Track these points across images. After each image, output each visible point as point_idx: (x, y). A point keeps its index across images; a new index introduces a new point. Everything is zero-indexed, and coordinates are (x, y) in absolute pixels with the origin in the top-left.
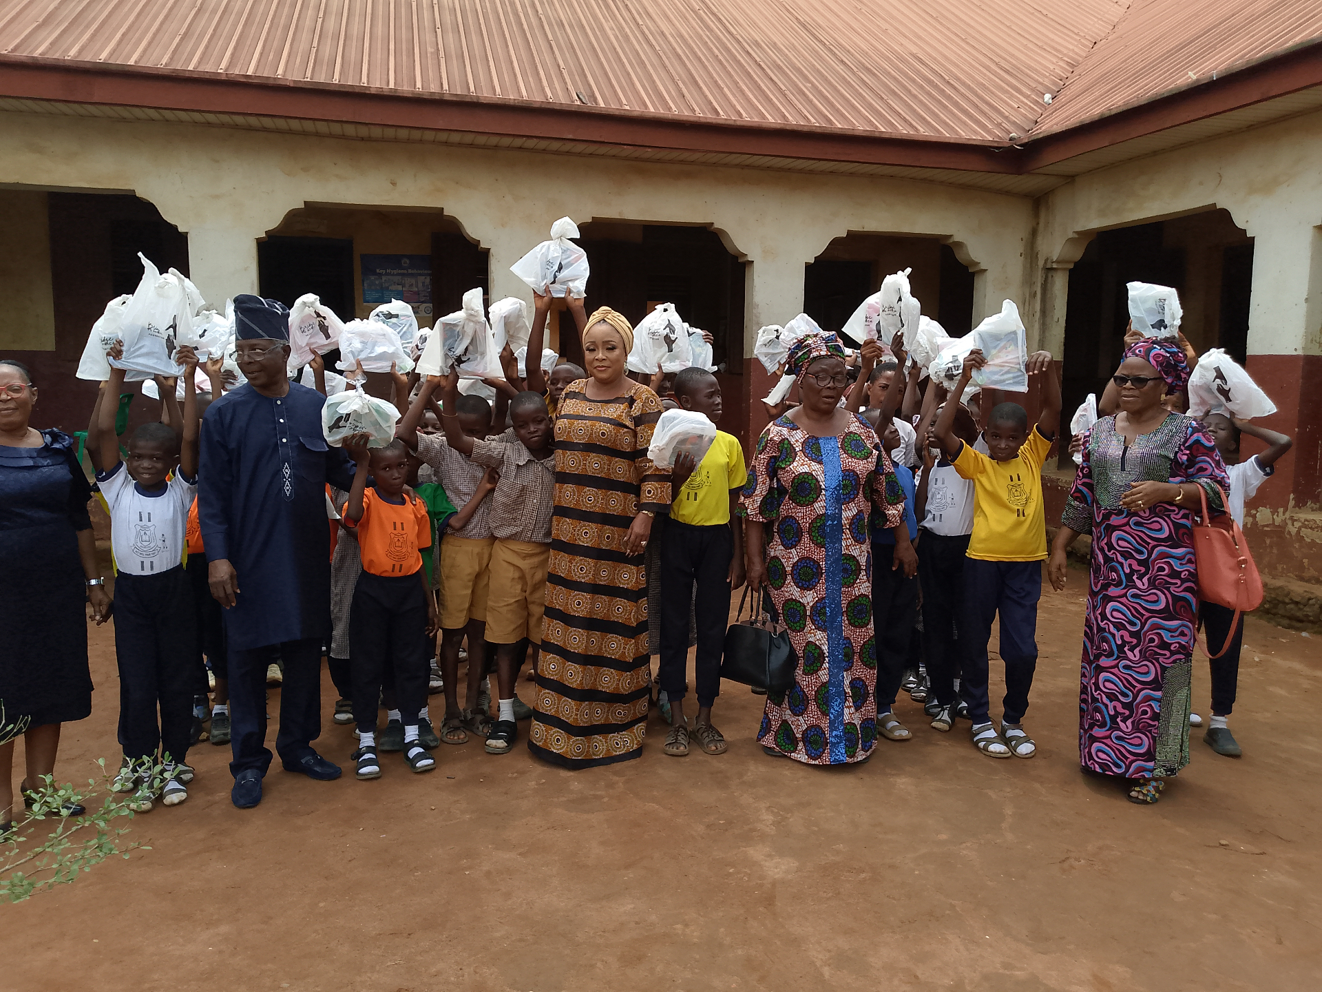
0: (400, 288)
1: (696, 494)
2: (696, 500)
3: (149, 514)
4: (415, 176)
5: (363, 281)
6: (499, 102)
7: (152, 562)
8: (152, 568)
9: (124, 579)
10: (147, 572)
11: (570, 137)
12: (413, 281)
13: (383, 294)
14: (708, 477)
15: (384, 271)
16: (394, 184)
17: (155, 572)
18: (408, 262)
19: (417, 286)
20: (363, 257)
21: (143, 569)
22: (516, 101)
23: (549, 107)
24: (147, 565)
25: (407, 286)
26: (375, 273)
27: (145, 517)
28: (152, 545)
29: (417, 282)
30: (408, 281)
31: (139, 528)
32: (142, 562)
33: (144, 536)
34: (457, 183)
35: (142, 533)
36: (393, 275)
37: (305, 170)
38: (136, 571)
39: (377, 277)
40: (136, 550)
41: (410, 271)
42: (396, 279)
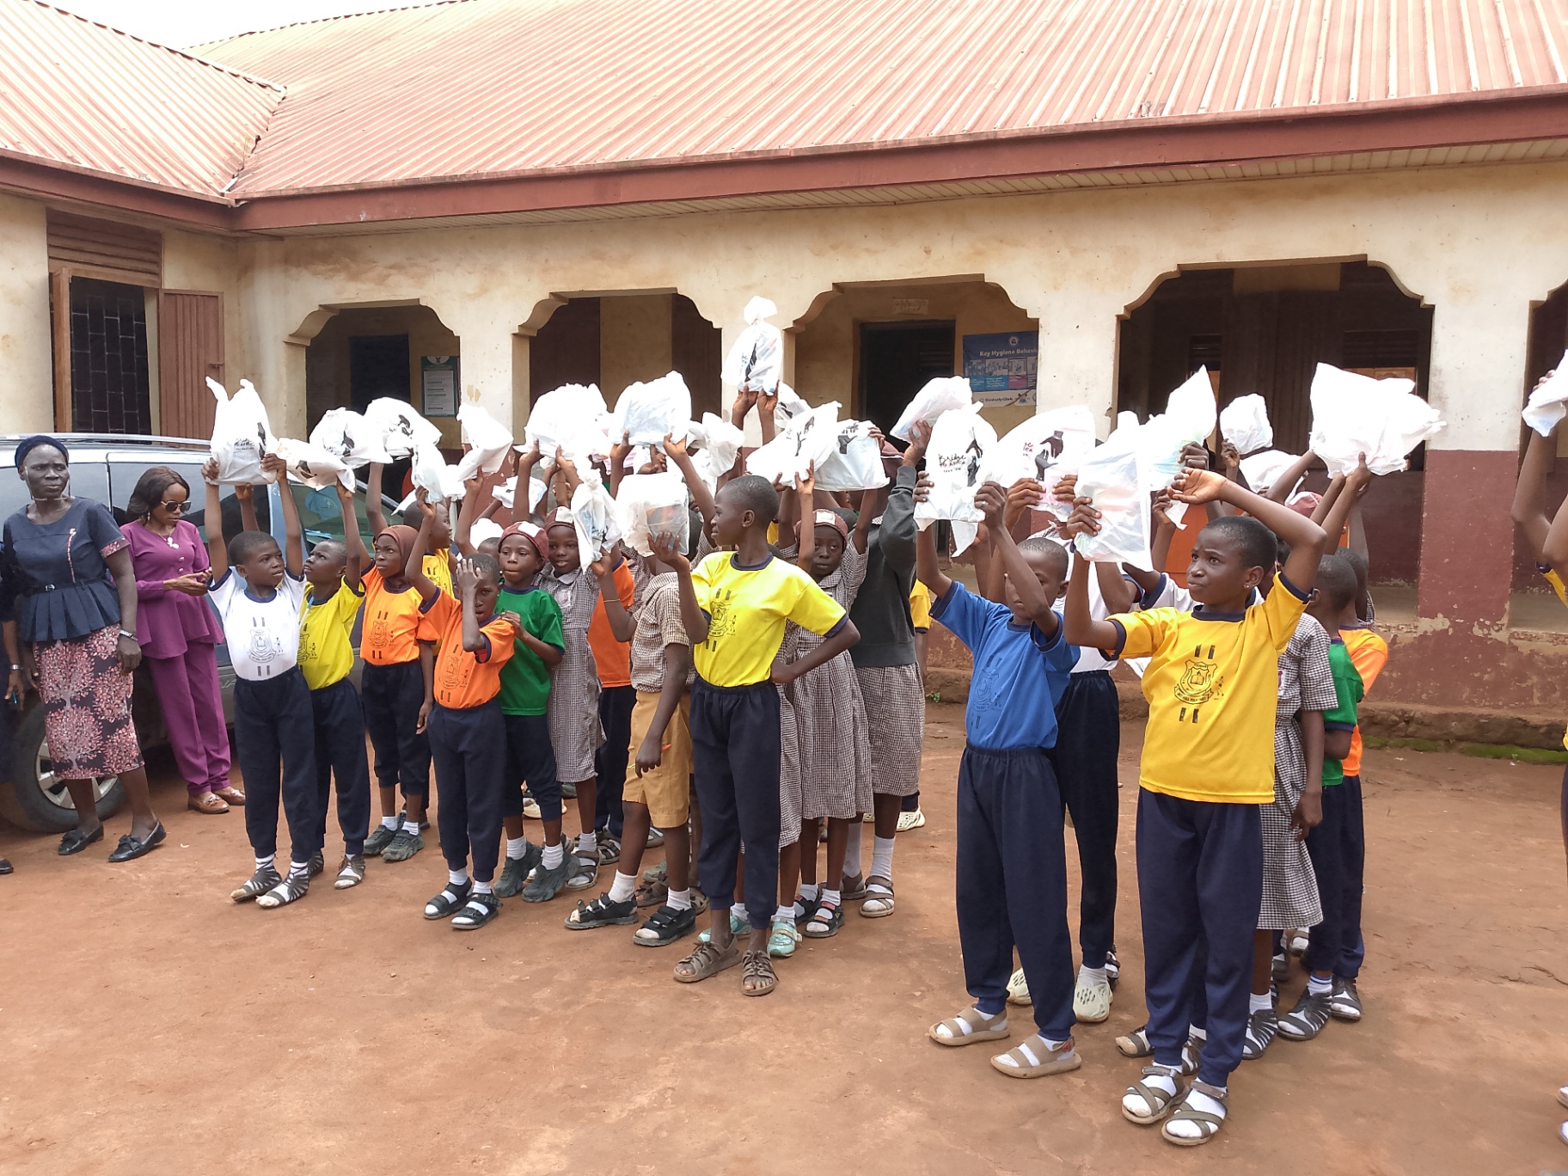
0: (1005, 372)
1: (715, 642)
2: (714, 651)
3: (263, 619)
4: (952, 239)
5: (964, 367)
6: (1021, 135)
7: (268, 667)
8: (268, 672)
9: (242, 683)
10: (264, 677)
11: (1117, 163)
12: (1021, 363)
13: (985, 381)
14: (734, 623)
15: (989, 354)
16: (928, 252)
17: (271, 676)
18: (1017, 341)
19: (1026, 369)
20: (966, 339)
21: (260, 674)
22: (1043, 130)
23: (1084, 130)
24: (264, 670)
25: (1014, 369)
26: (978, 357)
27: (259, 623)
28: (267, 650)
29: (1026, 363)
30: (1016, 363)
31: (254, 633)
32: (259, 668)
33: (259, 641)
34: (1001, 241)
35: (257, 638)
36: (999, 357)
37: (834, 247)
38: (252, 676)
39: (980, 361)
40: (253, 656)
41: (1018, 351)
42: (1001, 362)
